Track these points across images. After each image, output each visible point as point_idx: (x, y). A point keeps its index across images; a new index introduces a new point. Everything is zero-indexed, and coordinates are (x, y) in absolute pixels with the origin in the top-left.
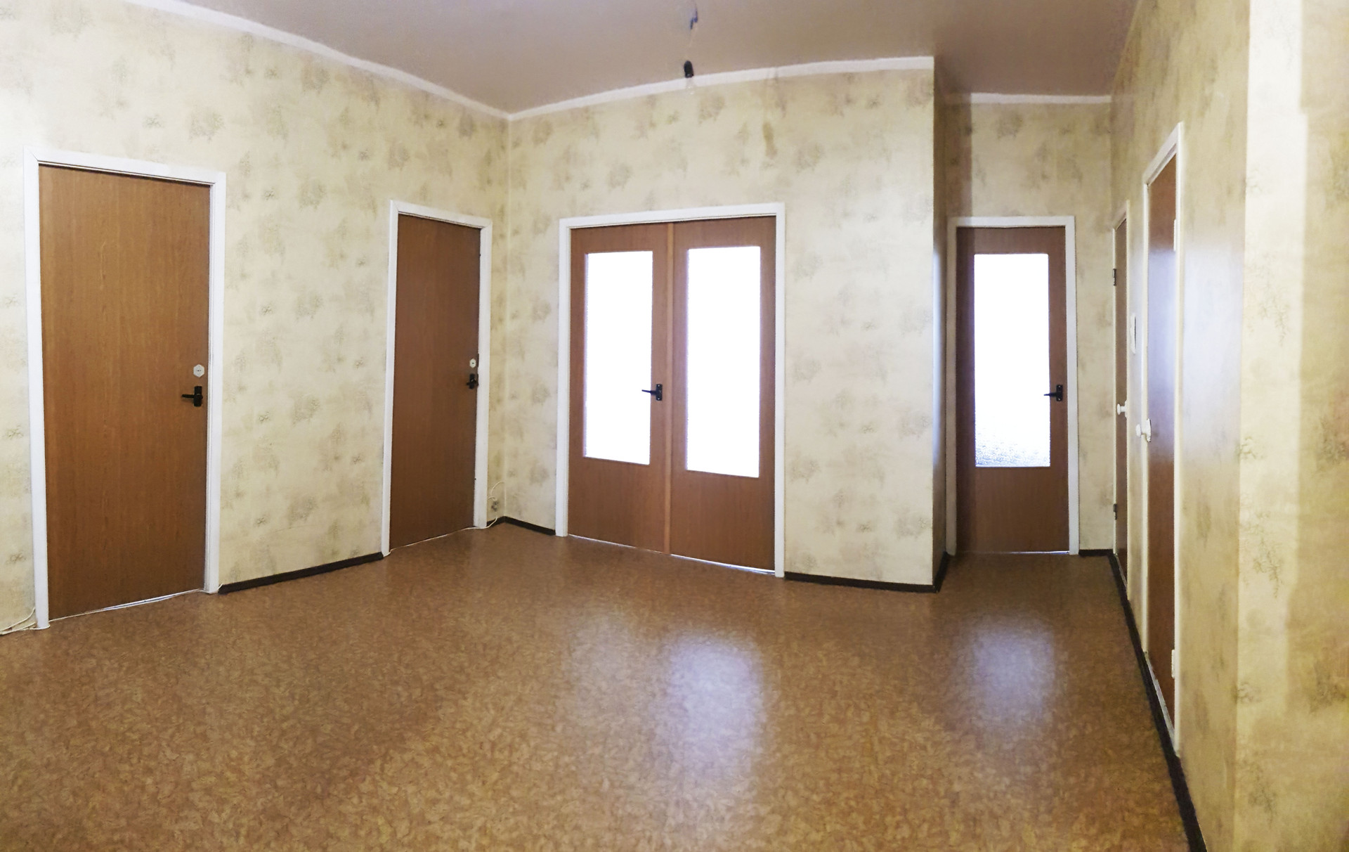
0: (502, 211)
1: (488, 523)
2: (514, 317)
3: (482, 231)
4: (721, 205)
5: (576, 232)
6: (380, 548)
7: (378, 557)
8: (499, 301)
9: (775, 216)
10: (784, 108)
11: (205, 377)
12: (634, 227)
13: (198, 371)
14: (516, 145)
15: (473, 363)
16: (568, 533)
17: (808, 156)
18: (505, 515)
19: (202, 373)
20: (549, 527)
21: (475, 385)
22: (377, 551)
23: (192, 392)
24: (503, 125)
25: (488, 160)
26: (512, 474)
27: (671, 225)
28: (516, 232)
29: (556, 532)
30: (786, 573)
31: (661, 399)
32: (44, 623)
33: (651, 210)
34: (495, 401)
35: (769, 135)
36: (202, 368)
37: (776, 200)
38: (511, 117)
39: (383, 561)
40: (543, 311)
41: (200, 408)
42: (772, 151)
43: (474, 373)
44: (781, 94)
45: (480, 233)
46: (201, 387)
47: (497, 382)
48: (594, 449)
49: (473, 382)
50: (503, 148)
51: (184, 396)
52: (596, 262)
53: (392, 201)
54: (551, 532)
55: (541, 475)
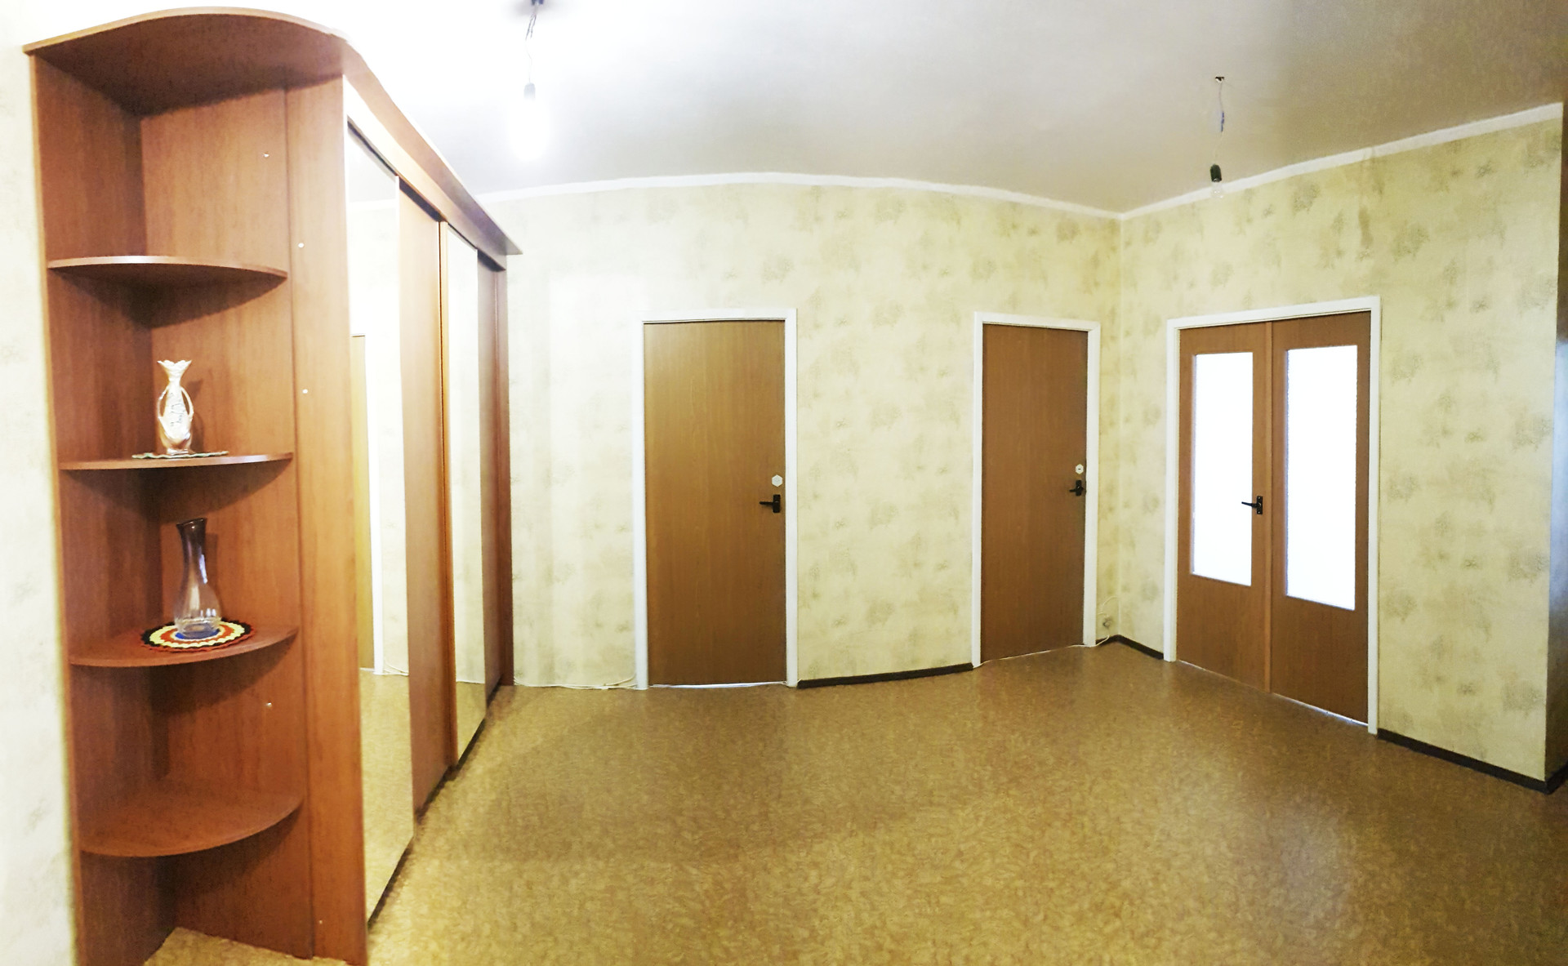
0: (1113, 312)
1: (1097, 642)
2: (1127, 420)
3: (1089, 334)
4: (1315, 302)
5: (1185, 332)
6: (971, 659)
7: (967, 667)
8: (1110, 404)
9: (1370, 311)
10: (1381, 192)
11: (783, 487)
12: (1237, 327)
13: (776, 481)
14: (1128, 244)
15: (1079, 469)
16: (1177, 658)
17: (1410, 241)
18: (1119, 634)
19: (781, 483)
20: (1158, 649)
21: (1083, 492)
22: (967, 662)
23: (771, 500)
24: (1113, 226)
25: (1095, 262)
26: (1125, 589)
27: (1270, 323)
28: (1128, 334)
29: (1164, 656)
30: (1380, 731)
31: (1261, 513)
32: (642, 683)
33: (1249, 309)
34: (1105, 511)
35: (1365, 221)
36: (781, 479)
37: (1372, 293)
38: (1122, 217)
39: (972, 673)
40: (1153, 416)
41: (779, 514)
42: (1367, 239)
43: (1080, 479)
44: (1377, 176)
45: (1087, 336)
46: (779, 496)
47: (1109, 490)
48: (1202, 567)
49: (1080, 488)
50: (1114, 249)
51: (761, 503)
52: (1204, 363)
53: (976, 313)
54: (1159, 656)
55: (1152, 593)
